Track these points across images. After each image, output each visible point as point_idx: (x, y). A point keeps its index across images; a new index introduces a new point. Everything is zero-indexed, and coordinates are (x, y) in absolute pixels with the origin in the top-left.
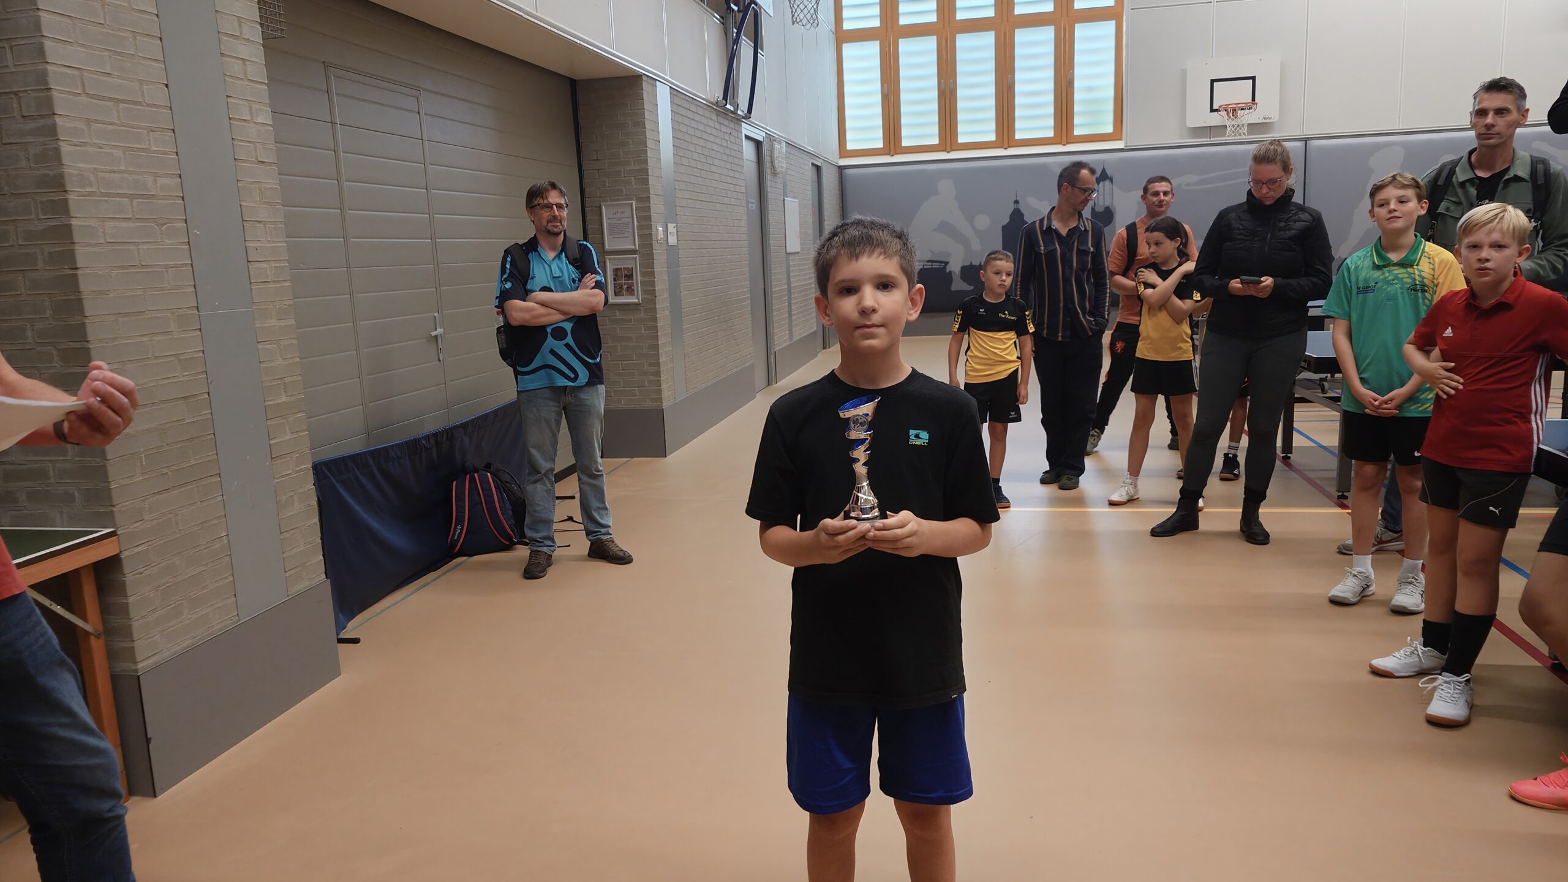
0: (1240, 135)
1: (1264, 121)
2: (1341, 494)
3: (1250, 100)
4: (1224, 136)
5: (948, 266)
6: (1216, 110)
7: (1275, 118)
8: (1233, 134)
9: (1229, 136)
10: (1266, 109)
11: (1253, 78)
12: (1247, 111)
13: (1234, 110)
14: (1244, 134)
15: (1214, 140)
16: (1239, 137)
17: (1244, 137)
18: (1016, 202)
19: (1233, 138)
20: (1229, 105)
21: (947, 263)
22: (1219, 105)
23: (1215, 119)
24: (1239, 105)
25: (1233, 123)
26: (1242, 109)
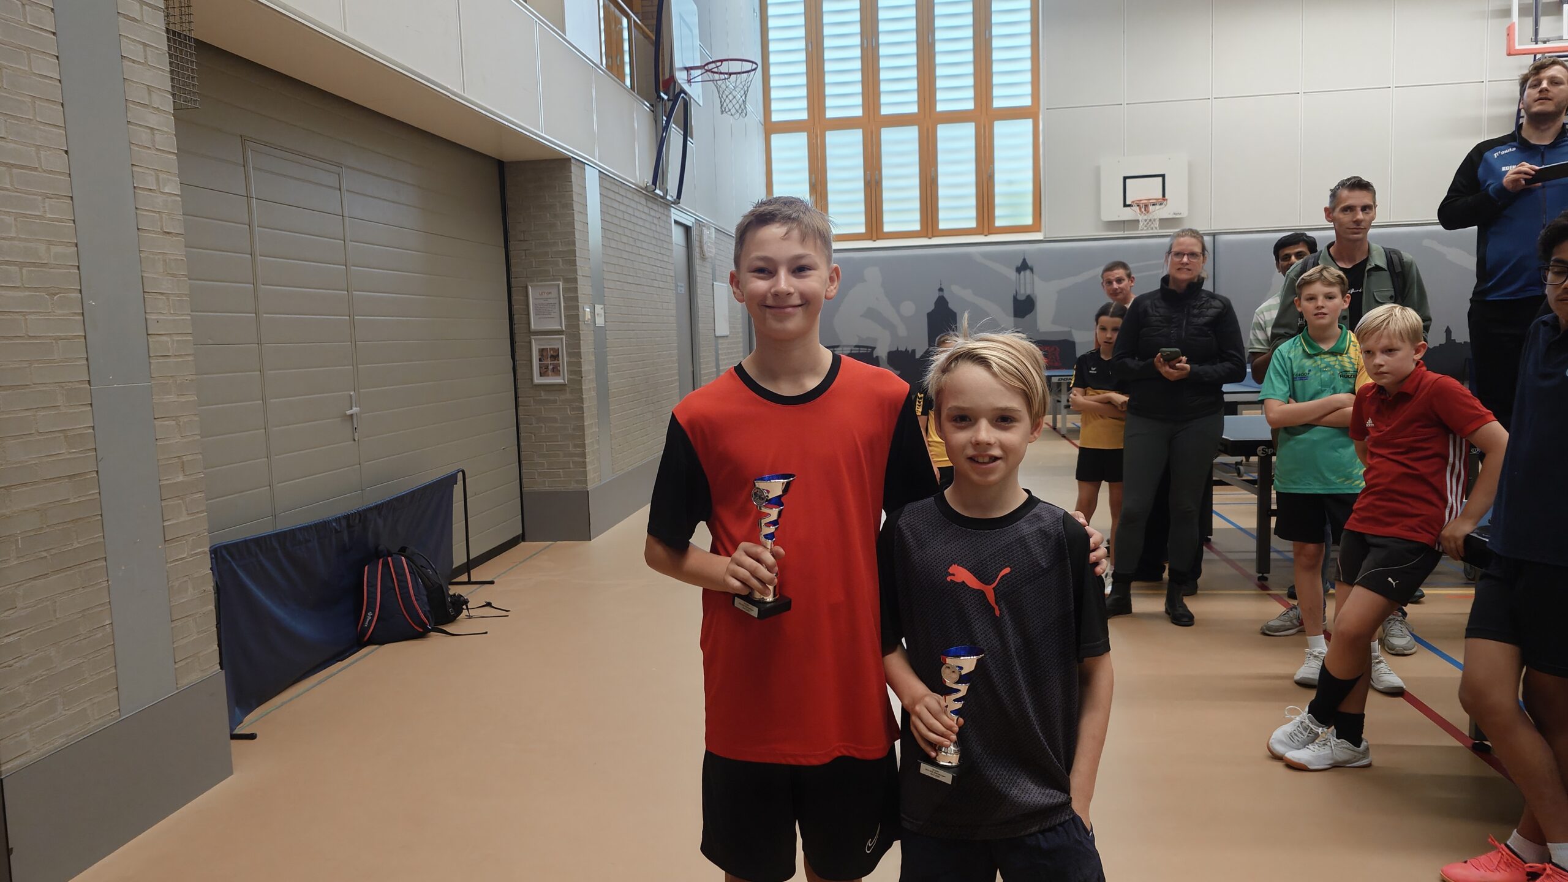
0: (1152, 229)
1: (1175, 216)
2: (1261, 575)
3: (1161, 197)
4: (1137, 229)
5: (874, 352)
6: (1129, 206)
7: (1184, 213)
8: (1145, 228)
9: (1142, 230)
10: (1176, 205)
11: (1163, 176)
12: (1158, 207)
13: (1146, 206)
14: (1156, 228)
15: (1127, 233)
16: (1151, 231)
17: (1156, 231)
18: (941, 290)
19: (1145, 232)
20: (1141, 200)
21: (873, 348)
22: (1133, 200)
23: (1128, 214)
24: (1151, 201)
25: (1145, 217)
26: (1153, 205)
